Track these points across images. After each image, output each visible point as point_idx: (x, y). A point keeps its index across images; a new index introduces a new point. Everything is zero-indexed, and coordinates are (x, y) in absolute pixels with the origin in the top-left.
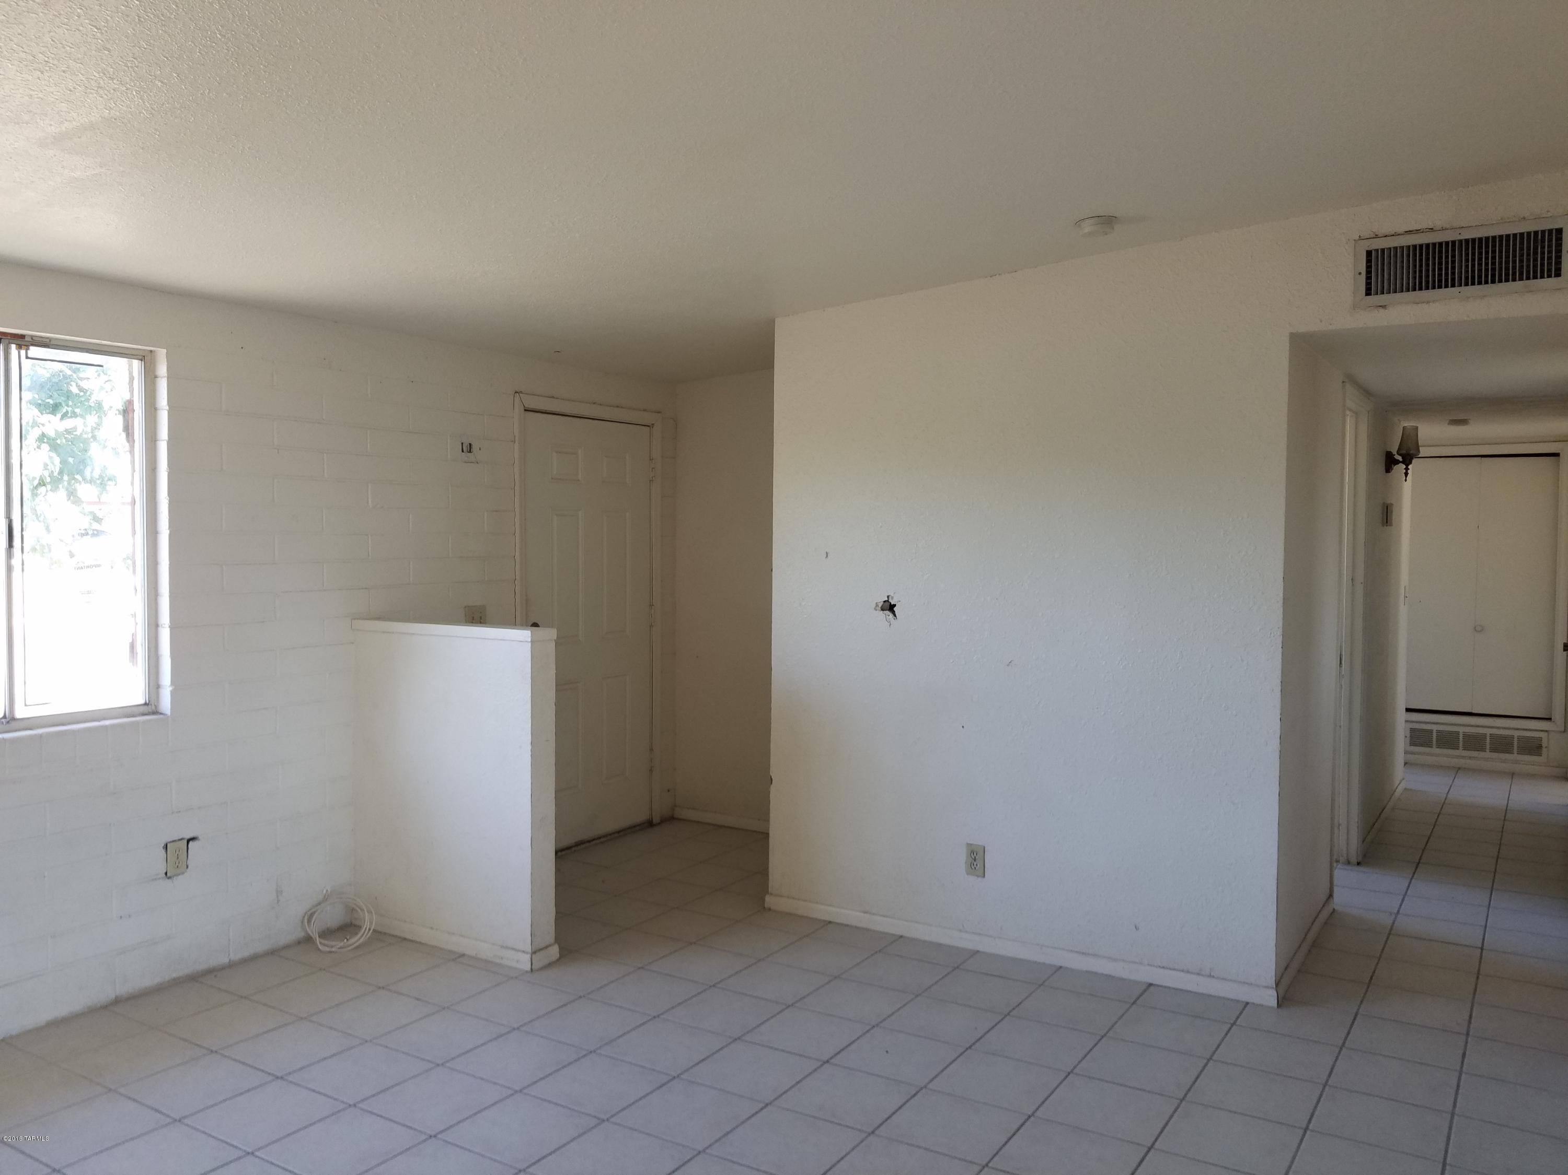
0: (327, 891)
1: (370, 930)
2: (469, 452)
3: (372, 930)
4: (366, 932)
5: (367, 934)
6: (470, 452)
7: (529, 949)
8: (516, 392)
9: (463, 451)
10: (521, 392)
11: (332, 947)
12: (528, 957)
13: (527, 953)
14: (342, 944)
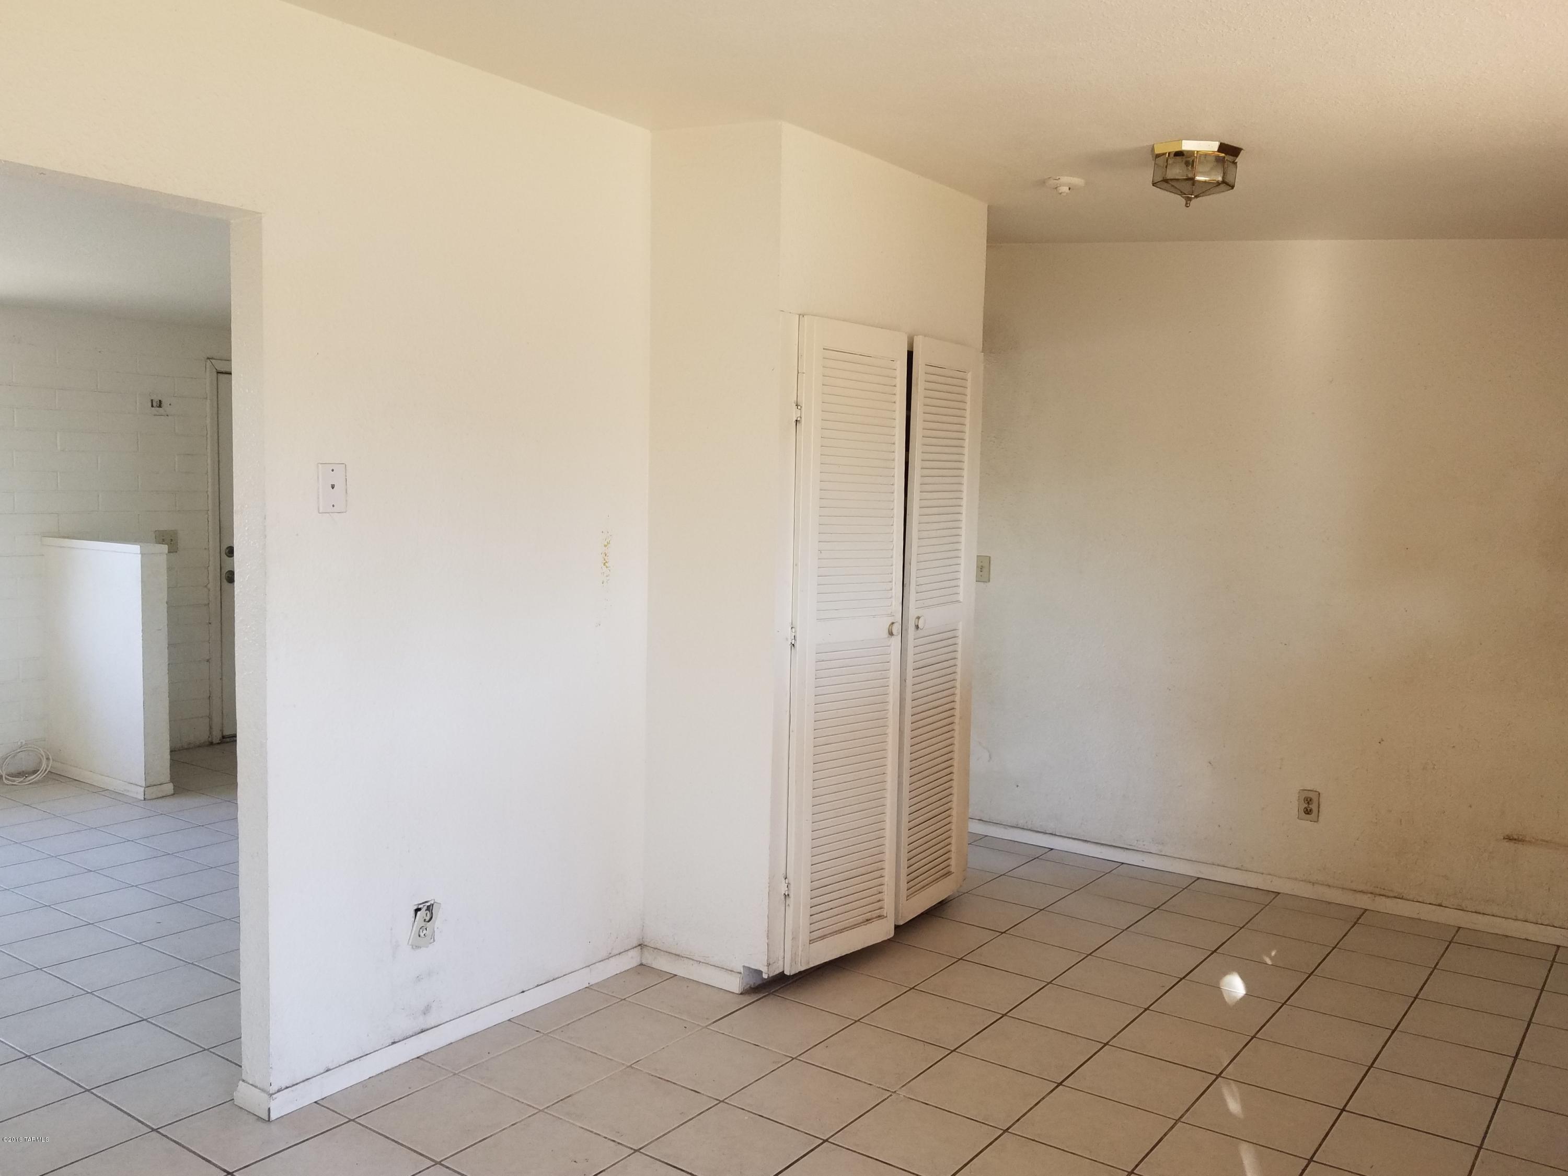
0: (22, 743)
1: (46, 770)
2: (158, 407)
3: (47, 771)
4: (42, 773)
5: (43, 774)
6: (160, 406)
7: (144, 785)
8: (208, 358)
9: (152, 406)
10: (212, 358)
11: (14, 781)
12: (142, 789)
13: (143, 787)
14: (22, 779)
